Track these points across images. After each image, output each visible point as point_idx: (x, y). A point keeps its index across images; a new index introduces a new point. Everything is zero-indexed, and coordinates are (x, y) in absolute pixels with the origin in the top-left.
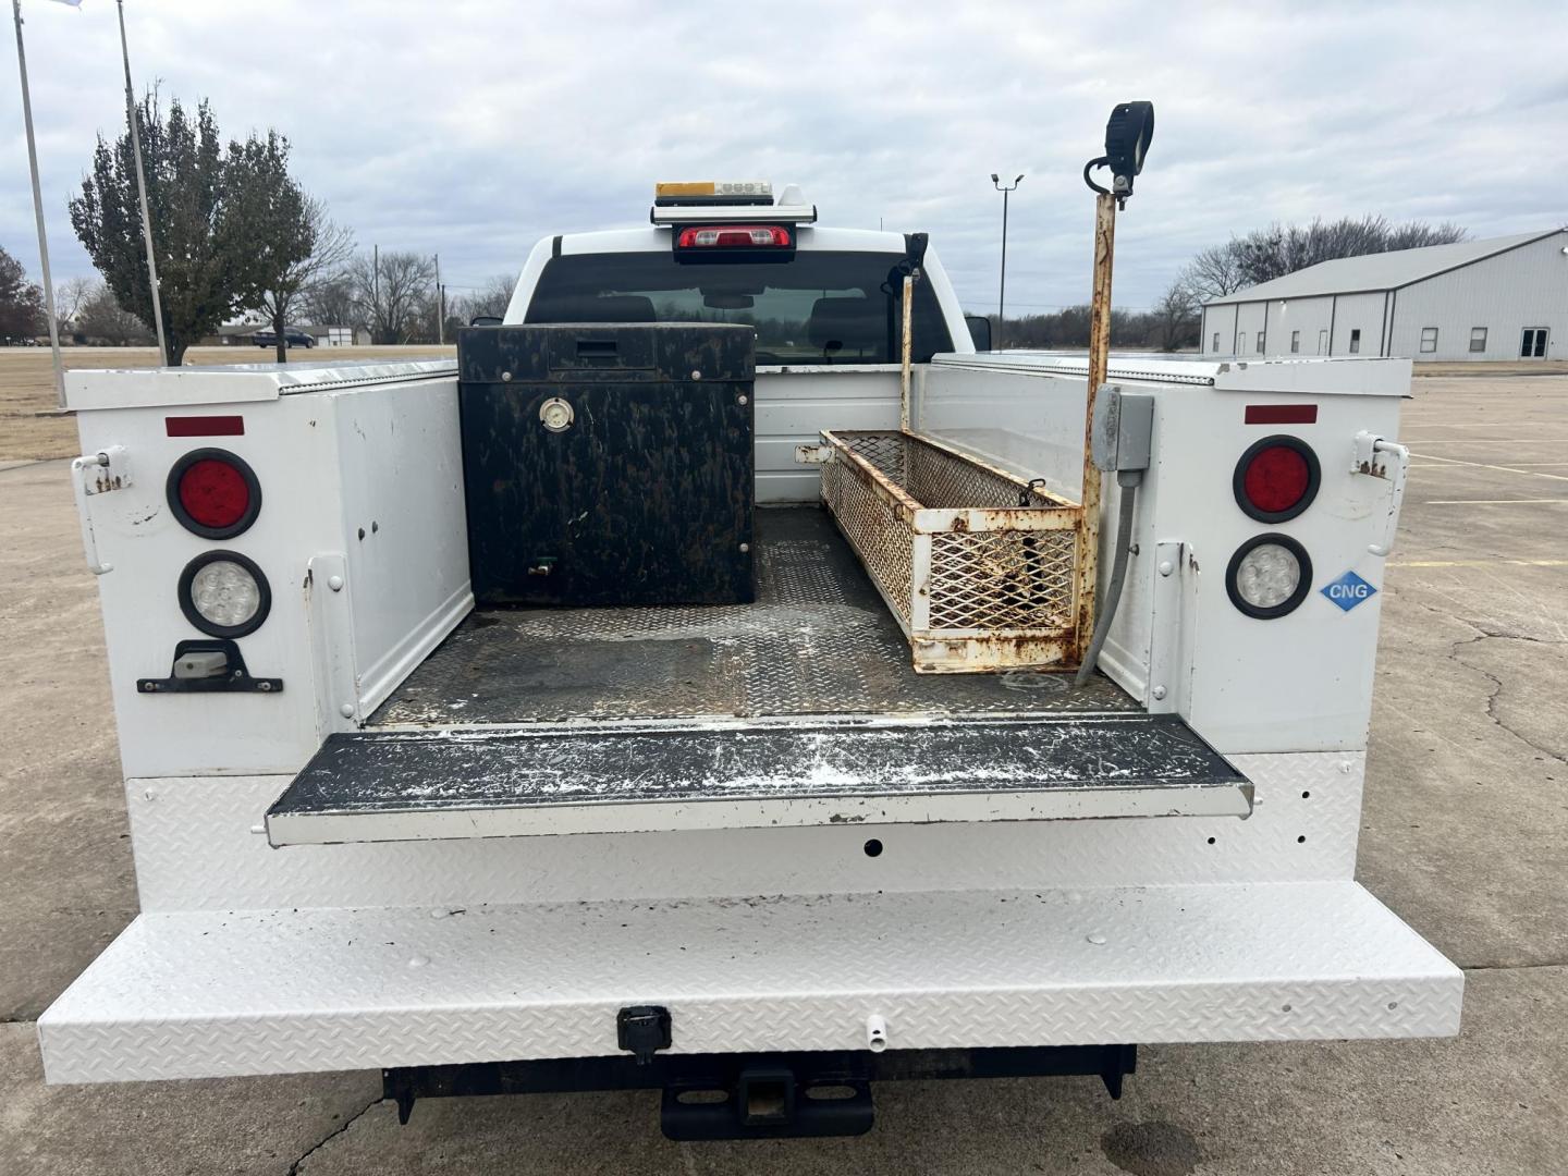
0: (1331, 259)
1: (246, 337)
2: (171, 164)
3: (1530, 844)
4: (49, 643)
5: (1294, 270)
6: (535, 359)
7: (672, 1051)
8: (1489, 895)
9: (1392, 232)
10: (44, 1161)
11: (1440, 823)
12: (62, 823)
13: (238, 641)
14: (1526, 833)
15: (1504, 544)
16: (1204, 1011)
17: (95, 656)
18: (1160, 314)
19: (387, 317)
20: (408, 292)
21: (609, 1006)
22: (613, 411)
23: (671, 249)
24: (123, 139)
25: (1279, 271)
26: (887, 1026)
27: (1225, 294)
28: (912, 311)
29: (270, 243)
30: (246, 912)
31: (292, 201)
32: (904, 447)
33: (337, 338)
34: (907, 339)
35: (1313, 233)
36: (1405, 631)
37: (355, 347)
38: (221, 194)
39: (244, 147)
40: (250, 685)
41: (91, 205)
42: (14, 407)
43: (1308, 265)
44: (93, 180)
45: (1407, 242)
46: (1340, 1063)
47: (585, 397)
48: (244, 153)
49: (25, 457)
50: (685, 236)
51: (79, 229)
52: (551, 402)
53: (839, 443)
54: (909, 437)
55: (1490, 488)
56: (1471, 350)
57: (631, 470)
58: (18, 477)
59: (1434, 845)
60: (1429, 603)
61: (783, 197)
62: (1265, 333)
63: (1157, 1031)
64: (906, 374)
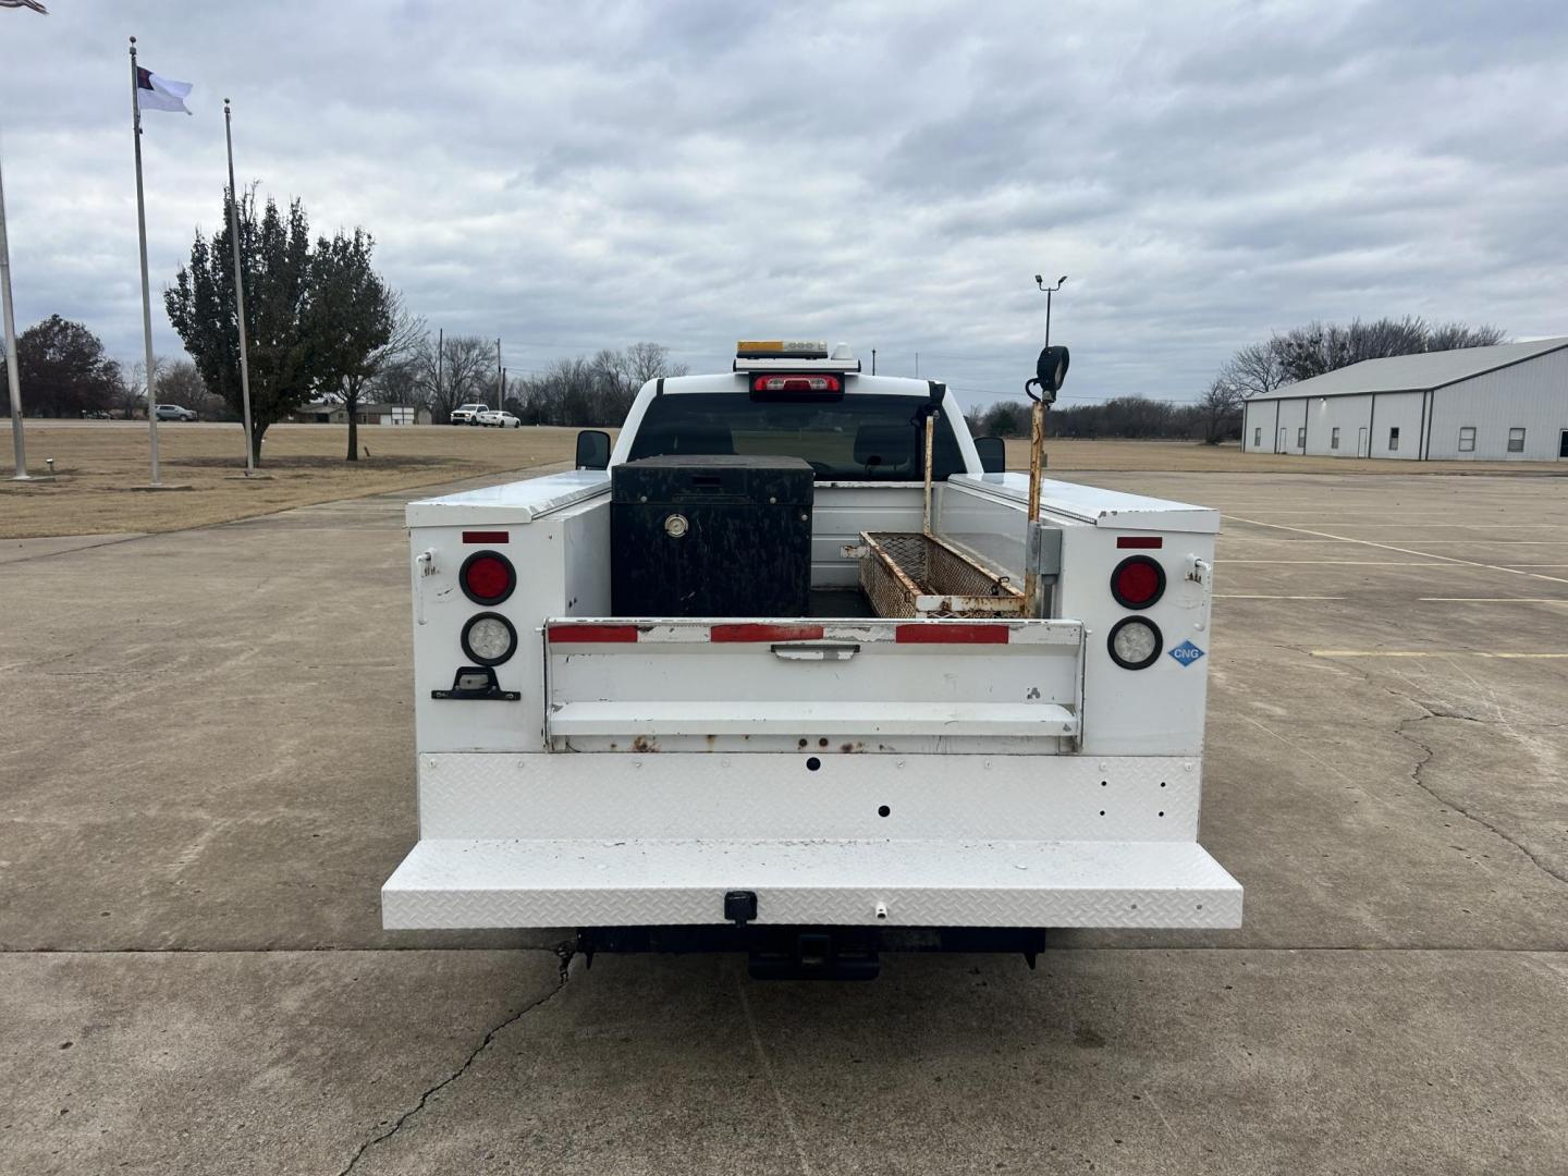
0: (1371, 358)
1: (311, 414)
2: (264, 258)
3: (1414, 871)
4: (212, 693)
5: (1334, 369)
6: (664, 488)
7: (757, 922)
8: (1369, 903)
9: (1432, 333)
10: (317, 1029)
11: (1346, 854)
12: (265, 826)
13: (494, 668)
14: (1414, 864)
15: (1478, 638)
16: (1083, 907)
17: (253, 703)
18: (1203, 408)
19: (448, 397)
20: (470, 374)
21: (720, 890)
22: (715, 524)
23: (747, 391)
24: (220, 235)
25: (1320, 368)
26: (888, 910)
27: (1267, 390)
28: (933, 442)
29: (351, 332)
30: (486, 841)
31: (374, 293)
32: (926, 546)
33: (400, 417)
34: (929, 463)
35: (1353, 332)
36: (1364, 710)
37: (417, 426)
38: (308, 285)
39: (332, 243)
40: (500, 696)
41: (185, 294)
42: (109, 482)
43: (1348, 364)
44: (189, 271)
45: (1447, 342)
46: (1222, 1001)
47: (697, 513)
48: (331, 248)
49: (137, 530)
50: (759, 382)
51: (173, 316)
52: (673, 517)
53: (873, 543)
54: (929, 539)
55: (1484, 587)
56: (1509, 450)
57: (726, 564)
58: (136, 548)
59: (1337, 869)
60: (1391, 687)
61: (834, 354)
62: (1306, 429)
63: (1055, 919)
64: (928, 490)
